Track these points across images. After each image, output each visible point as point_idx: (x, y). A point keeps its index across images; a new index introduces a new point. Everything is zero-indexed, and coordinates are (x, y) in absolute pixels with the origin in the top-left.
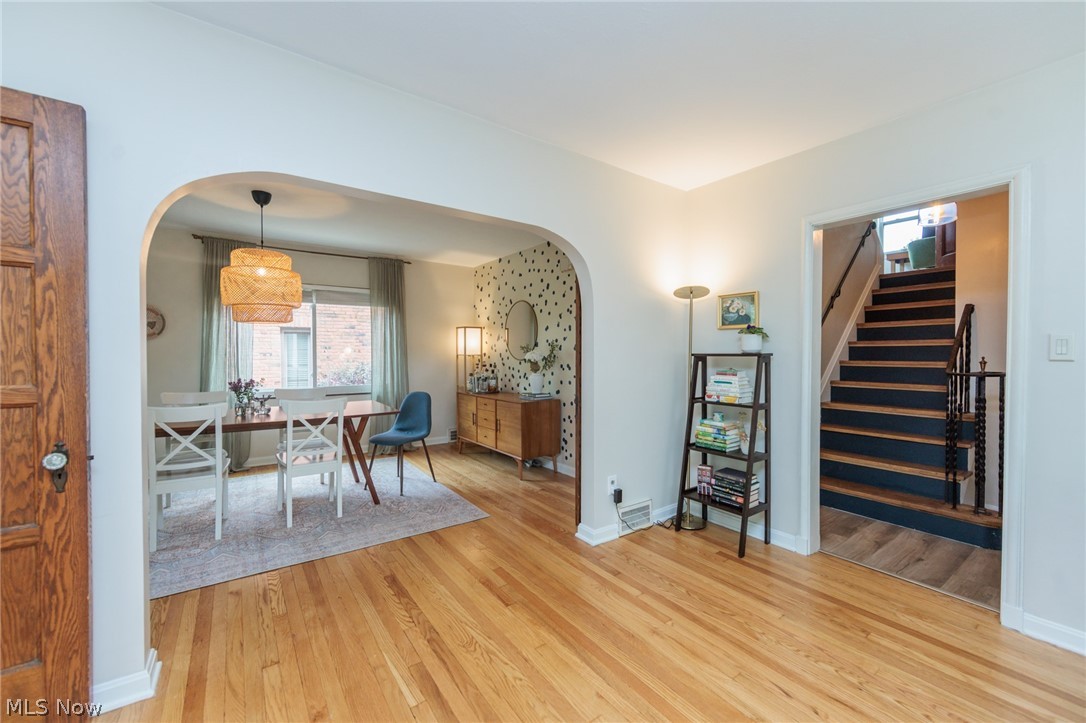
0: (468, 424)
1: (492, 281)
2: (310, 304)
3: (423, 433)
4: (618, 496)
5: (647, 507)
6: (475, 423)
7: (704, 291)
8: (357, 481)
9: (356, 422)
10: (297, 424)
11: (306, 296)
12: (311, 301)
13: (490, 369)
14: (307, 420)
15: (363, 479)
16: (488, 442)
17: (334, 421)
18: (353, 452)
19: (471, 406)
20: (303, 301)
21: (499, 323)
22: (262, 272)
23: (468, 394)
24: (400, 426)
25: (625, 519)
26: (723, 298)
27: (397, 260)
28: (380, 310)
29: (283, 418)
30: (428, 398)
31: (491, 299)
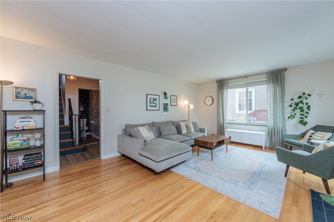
26: (16, 88)
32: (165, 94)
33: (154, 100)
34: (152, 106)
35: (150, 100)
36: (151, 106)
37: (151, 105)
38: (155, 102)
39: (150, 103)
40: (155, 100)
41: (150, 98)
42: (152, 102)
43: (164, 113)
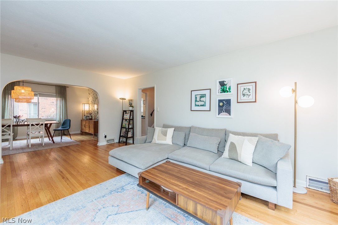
0: (83, 127)
1: (92, 93)
2: (37, 97)
3: (68, 128)
4: (106, 137)
5: (114, 139)
6: (85, 127)
7: (125, 99)
8: (50, 140)
9: (49, 125)
10: (32, 125)
11: (35, 95)
12: (37, 96)
13: (90, 114)
14: (35, 124)
15: (51, 140)
16: (87, 131)
17: (42, 124)
18: (49, 135)
19: (84, 123)
20: (34, 96)
21: (93, 103)
22: (23, 91)
23: (84, 120)
24: (62, 127)
25: (108, 141)
26: (129, 100)
27: (64, 86)
28: (59, 99)
29: (29, 123)
30: (70, 120)
31: (92, 97)
32: (222, 84)
33: (201, 97)
34: (198, 106)
35: (196, 98)
36: (196, 105)
37: (197, 103)
38: (202, 99)
39: (196, 101)
40: (203, 97)
41: (196, 95)
42: (198, 99)
43: (220, 116)
